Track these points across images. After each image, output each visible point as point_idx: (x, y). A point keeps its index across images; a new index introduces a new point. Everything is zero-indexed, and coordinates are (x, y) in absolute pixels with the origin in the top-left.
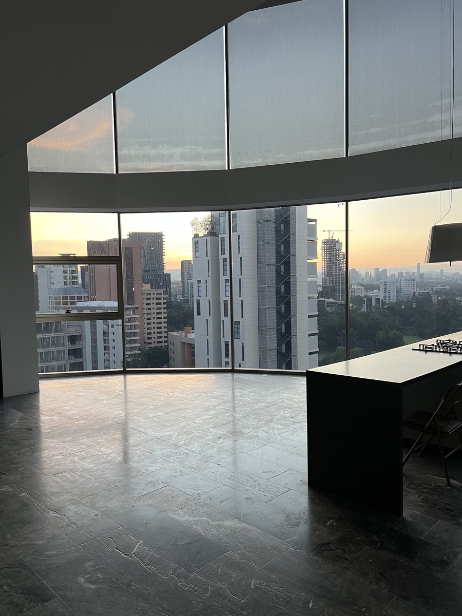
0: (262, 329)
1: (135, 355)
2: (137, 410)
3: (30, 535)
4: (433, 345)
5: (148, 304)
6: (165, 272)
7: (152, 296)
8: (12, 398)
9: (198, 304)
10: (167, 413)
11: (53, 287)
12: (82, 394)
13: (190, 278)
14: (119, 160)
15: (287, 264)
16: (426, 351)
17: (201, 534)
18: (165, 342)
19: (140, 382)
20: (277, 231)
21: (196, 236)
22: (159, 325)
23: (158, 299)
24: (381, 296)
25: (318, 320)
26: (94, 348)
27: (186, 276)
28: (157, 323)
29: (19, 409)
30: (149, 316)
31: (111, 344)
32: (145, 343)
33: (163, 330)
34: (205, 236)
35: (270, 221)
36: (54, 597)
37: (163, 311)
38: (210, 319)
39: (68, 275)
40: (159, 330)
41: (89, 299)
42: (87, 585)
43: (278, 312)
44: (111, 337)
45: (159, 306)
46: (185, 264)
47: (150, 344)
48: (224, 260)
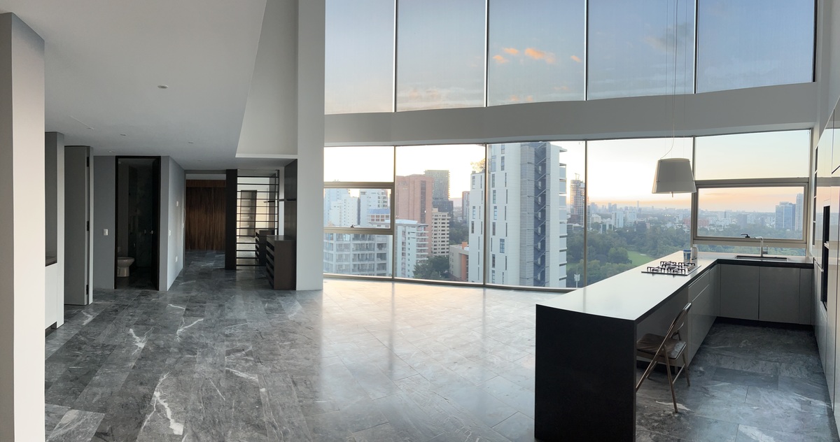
1: (424, 261)
4: (658, 268)
5: (435, 223)
6: (450, 199)
7: (439, 217)
9: (473, 224)
11: (370, 208)
13: (468, 205)
14: (398, 101)
15: (544, 197)
16: (653, 273)
18: (447, 252)
20: (536, 171)
21: (474, 172)
22: (443, 240)
23: (443, 219)
24: (613, 224)
25: (567, 240)
27: (465, 203)
28: (442, 238)
30: (436, 232)
31: (407, 252)
32: (432, 252)
33: (446, 243)
34: (480, 173)
35: (531, 163)
37: (446, 228)
38: (482, 237)
39: (381, 200)
40: (443, 243)
43: (536, 233)
44: (407, 246)
45: (443, 225)
46: (465, 194)
47: (435, 253)
48: (494, 191)
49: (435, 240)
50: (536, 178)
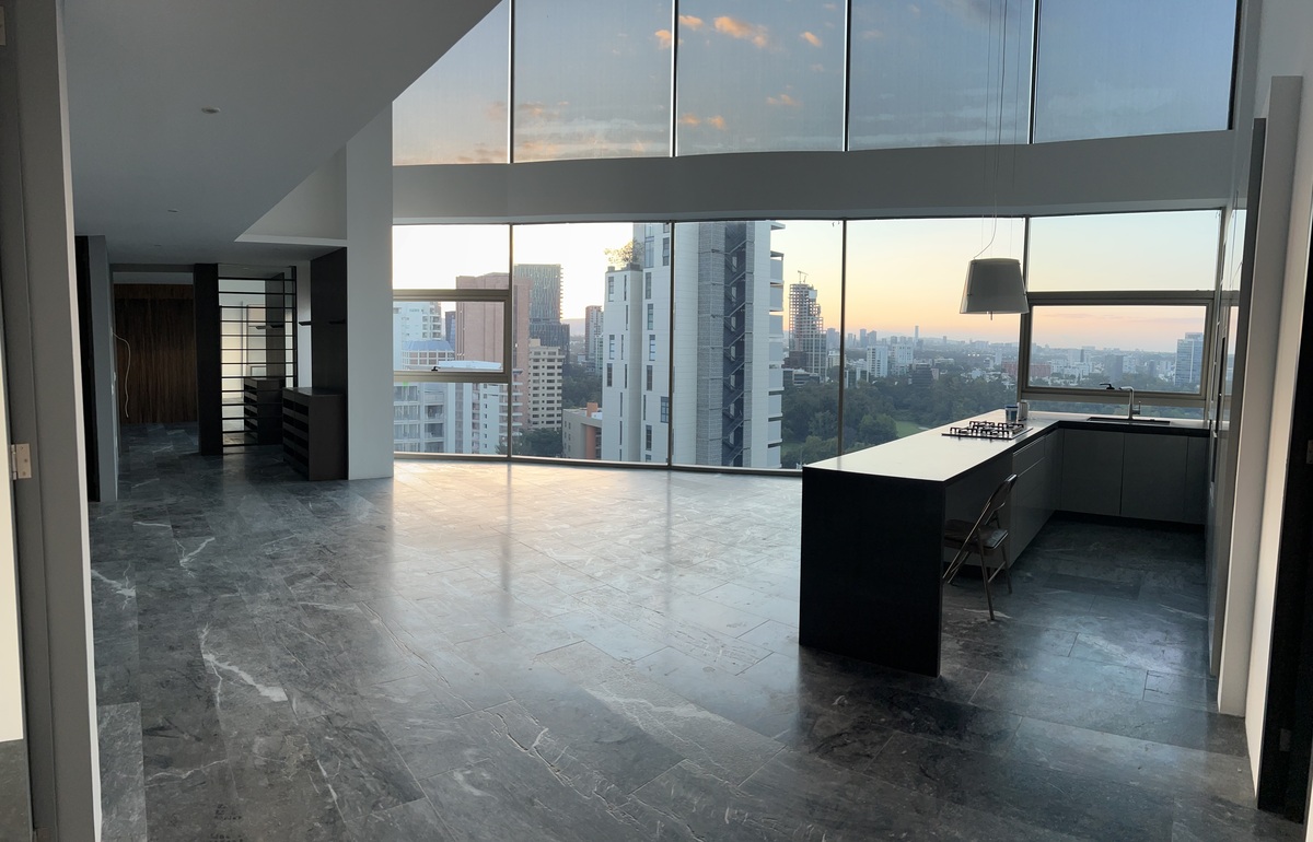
0: (701, 408)
2: (529, 517)
3: (386, 686)
4: (968, 429)
5: (536, 367)
6: (562, 321)
7: (542, 356)
8: (359, 482)
9: (610, 369)
10: (575, 526)
11: (408, 339)
12: (451, 486)
13: (598, 332)
14: (515, 144)
15: (741, 317)
16: (959, 436)
17: (638, 728)
18: (558, 422)
19: (532, 477)
20: (728, 266)
21: (611, 269)
22: (550, 399)
23: (550, 360)
24: (868, 369)
25: (783, 399)
26: (459, 424)
27: (592, 329)
28: (548, 395)
29: (368, 496)
30: (536, 385)
31: (482, 421)
32: (529, 422)
33: (556, 405)
34: (623, 270)
35: (718, 251)
36: (421, 796)
37: (556, 378)
38: (626, 393)
39: (429, 323)
40: (550, 405)
41: (454, 357)
42: (468, 788)
43: (726, 386)
44: (482, 411)
45: (551, 371)
46: (592, 312)
47: (536, 423)
48: (650, 307)
49: (536, 399)
50: (727, 282)
